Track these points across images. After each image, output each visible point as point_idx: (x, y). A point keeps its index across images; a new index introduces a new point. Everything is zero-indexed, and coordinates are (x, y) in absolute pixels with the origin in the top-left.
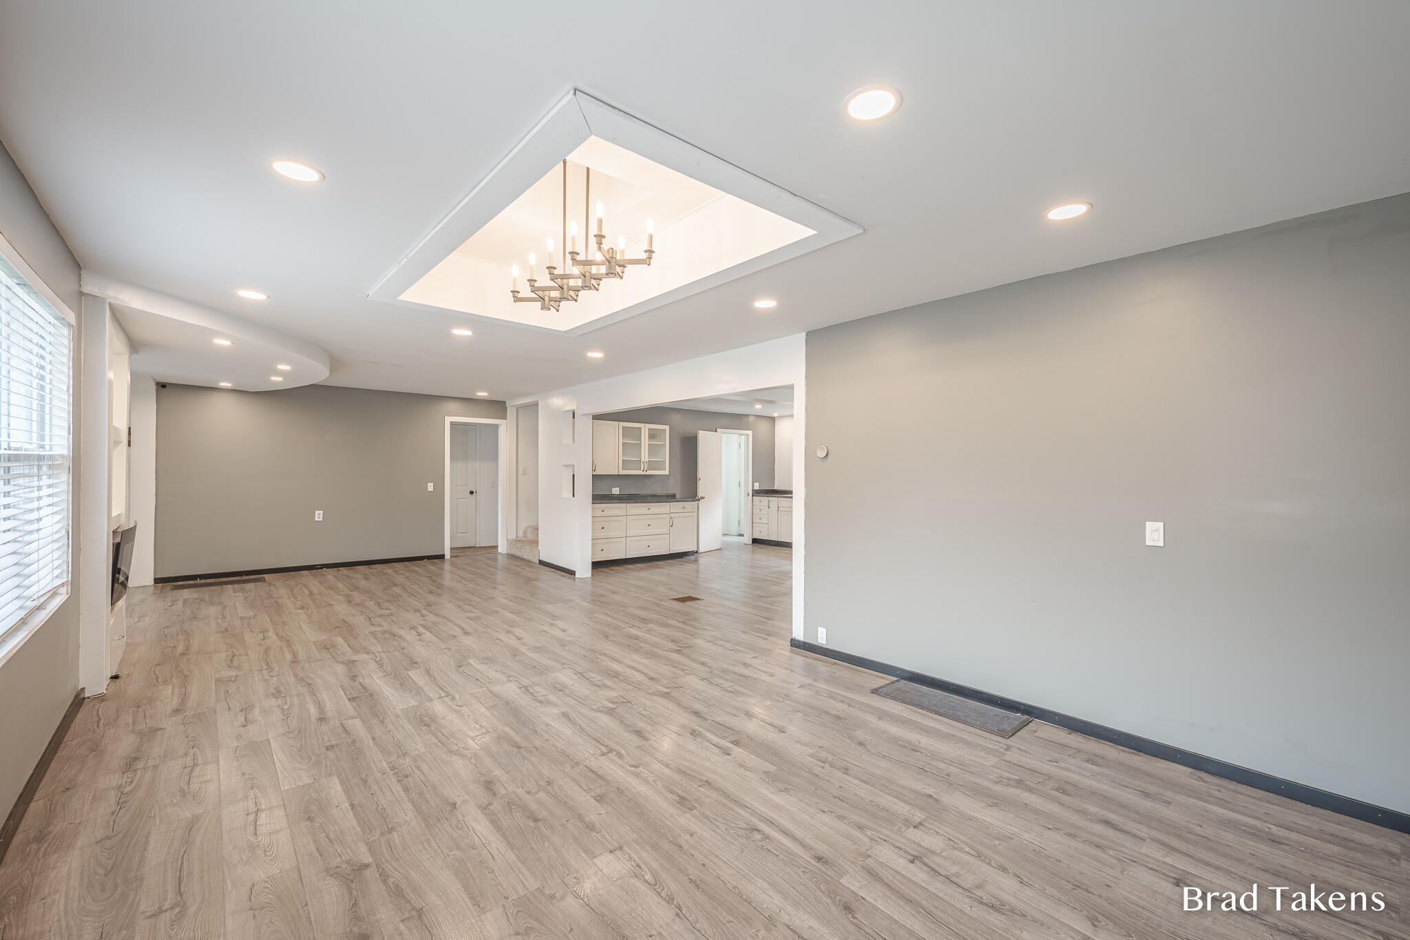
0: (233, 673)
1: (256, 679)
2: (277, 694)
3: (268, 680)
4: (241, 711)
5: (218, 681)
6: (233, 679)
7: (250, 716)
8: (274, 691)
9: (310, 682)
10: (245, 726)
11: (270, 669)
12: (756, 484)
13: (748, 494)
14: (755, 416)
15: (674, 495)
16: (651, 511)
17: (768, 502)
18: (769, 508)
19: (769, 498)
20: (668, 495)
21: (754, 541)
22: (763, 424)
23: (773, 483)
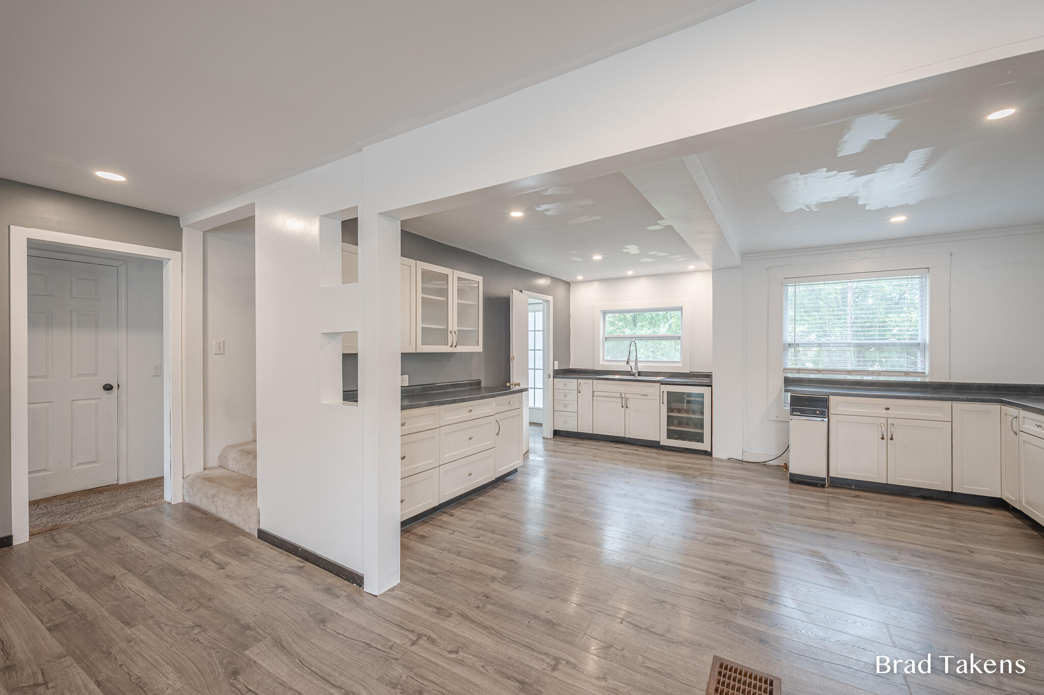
12: (556, 363)
13: (549, 375)
14: (552, 277)
15: (479, 383)
16: (472, 413)
17: (579, 384)
18: (580, 392)
19: (580, 381)
20: (472, 383)
21: (556, 433)
22: (561, 290)
23: (568, 361)
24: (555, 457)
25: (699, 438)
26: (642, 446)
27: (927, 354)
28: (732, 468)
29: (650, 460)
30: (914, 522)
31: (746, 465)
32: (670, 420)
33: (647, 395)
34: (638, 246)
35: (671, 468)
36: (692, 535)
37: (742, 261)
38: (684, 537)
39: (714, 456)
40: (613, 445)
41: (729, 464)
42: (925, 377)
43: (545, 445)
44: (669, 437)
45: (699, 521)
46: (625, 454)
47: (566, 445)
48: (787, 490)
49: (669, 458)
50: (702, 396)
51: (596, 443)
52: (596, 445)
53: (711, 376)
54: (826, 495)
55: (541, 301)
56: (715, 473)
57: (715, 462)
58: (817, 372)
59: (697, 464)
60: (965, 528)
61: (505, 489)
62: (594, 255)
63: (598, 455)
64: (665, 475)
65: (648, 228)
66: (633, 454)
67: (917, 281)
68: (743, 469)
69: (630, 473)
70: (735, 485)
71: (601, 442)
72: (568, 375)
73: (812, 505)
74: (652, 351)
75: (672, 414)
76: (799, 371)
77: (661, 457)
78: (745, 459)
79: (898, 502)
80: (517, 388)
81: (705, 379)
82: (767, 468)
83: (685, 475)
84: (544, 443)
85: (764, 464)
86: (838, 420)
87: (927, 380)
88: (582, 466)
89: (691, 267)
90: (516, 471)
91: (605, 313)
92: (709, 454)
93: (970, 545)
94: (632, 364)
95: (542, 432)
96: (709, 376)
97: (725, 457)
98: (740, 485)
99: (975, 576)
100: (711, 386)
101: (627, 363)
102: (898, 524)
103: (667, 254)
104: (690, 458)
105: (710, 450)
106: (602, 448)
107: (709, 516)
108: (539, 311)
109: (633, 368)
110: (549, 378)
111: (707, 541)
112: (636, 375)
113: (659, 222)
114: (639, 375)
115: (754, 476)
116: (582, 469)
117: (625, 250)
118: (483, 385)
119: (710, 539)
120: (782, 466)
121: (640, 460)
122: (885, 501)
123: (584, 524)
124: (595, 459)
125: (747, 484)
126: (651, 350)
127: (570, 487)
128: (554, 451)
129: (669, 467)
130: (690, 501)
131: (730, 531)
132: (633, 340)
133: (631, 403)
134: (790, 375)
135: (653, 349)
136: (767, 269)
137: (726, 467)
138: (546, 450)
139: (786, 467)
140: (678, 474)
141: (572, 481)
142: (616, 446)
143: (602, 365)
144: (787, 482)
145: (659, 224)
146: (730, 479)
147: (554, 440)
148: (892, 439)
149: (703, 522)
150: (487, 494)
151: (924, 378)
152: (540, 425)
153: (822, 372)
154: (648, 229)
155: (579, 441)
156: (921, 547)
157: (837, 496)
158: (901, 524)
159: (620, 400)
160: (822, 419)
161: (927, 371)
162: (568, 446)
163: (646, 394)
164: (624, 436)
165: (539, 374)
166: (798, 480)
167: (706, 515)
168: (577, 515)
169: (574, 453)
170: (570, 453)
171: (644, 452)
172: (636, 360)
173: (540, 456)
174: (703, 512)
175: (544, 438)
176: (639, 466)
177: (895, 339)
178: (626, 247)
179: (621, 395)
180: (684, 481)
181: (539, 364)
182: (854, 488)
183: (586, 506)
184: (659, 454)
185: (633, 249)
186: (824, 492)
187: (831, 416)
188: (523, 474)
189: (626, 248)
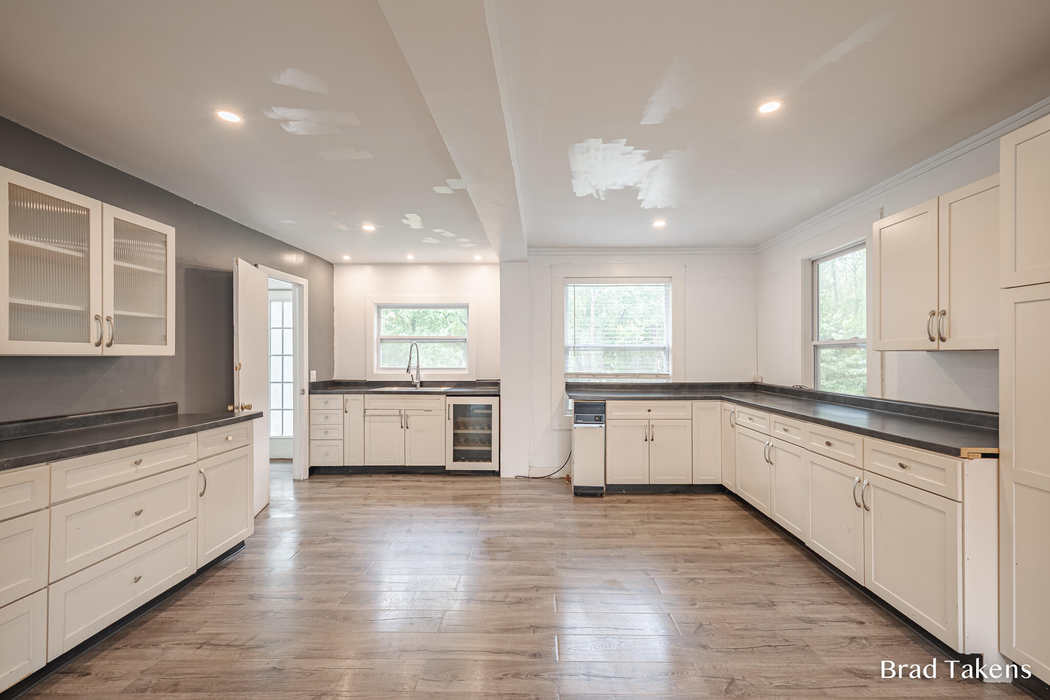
12: (314, 373)
13: (303, 390)
14: (306, 253)
15: (173, 408)
16: (141, 467)
17: (345, 402)
18: (346, 412)
19: (346, 396)
20: (157, 409)
21: (314, 471)
22: (320, 273)
23: (332, 370)
24: (309, 508)
25: (487, 457)
26: (424, 474)
27: (671, 357)
28: (521, 488)
29: (435, 492)
30: (675, 521)
31: (534, 482)
32: (457, 439)
33: (431, 411)
34: (421, 217)
35: (457, 499)
36: (490, 595)
37: (528, 255)
38: (482, 601)
39: (502, 476)
40: (390, 478)
41: (517, 483)
42: (669, 378)
43: (297, 490)
44: (456, 459)
45: (496, 571)
46: (405, 488)
47: (327, 487)
48: (573, 505)
49: (457, 486)
50: (489, 407)
51: (368, 478)
52: (368, 482)
53: (499, 383)
54: (605, 505)
55: (290, 286)
56: (503, 498)
57: (503, 484)
58: (592, 376)
59: (486, 489)
60: (706, 519)
61: (217, 584)
62: (364, 222)
63: (371, 495)
64: (451, 510)
65: (435, 188)
66: (415, 487)
67: (663, 288)
68: (531, 487)
69: (411, 515)
70: (526, 509)
71: (374, 475)
72: (330, 389)
73: (597, 520)
74: (432, 359)
75: (459, 431)
76: (578, 375)
77: (447, 486)
78: (531, 476)
79: (658, 502)
80: (246, 412)
81: (492, 388)
82: (551, 483)
83: (475, 506)
84: (295, 488)
85: (547, 478)
86: (613, 425)
87: (671, 381)
88: (348, 516)
89: (478, 258)
90: (242, 544)
91: (379, 307)
92: (496, 474)
93: (718, 537)
94: (414, 372)
95: (292, 472)
96: (496, 384)
97: (512, 476)
98: (531, 509)
99: (731, 572)
100: (499, 396)
101: (408, 371)
102: (664, 526)
103: (454, 235)
104: (478, 482)
105: (498, 469)
106: (376, 485)
107: (506, 560)
108: (288, 300)
109: (415, 377)
110: (303, 394)
111: (508, 600)
112: (418, 385)
113: (449, 181)
114: (421, 386)
115: (542, 495)
116: (348, 521)
117: (405, 221)
118: (181, 411)
119: (513, 595)
120: (564, 478)
121: (424, 494)
122: (650, 503)
123: (346, 619)
124: (367, 502)
125: (537, 506)
126: (430, 357)
127: (329, 556)
128: (311, 499)
129: (456, 498)
130: (484, 542)
131: (531, 577)
132: (414, 342)
133: (412, 422)
134: (570, 380)
135: (433, 356)
136: (551, 266)
137: (514, 488)
138: (299, 499)
139: (569, 479)
140: (467, 506)
141: (331, 544)
142: (394, 478)
143: (377, 373)
144: (571, 496)
145: (447, 185)
146: (520, 502)
147: (309, 482)
148: (652, 440)
149: (501, 571)
150: (178, 603)
151: (668, 380)
152: (290, 460)
153: (597, 376)
154: (434, 191)
155: (346, 479)
156: (688, 549)
157: (614, 505)
158: (668, 526)
159: (398, 419)
160: (601, 425)
161: (670, 373)
162: (330, 488)
163: (430, 409)
164: (403, 465)
165: (289, 389)
166: (583, 493)
167: (502, 560)
168: (337, 604)
169: (338, 498)
170: (332, 499)
171: (427, 482)
172: (418, 367)
173: (287, 511)
174: (500, 556)
175: (295, 480)
176: (422, 503)
177: (648, 343)
178: (407, 215)
179: (400, 412)
180: (475, 515)
181: (289, 376)
182: (624, 493)
183: (351, 584)
184: (445, 481)
185: (414, 221)
186: (603, 502)
187: (608, 421)
188: (255, 547)
189: (407, 219)
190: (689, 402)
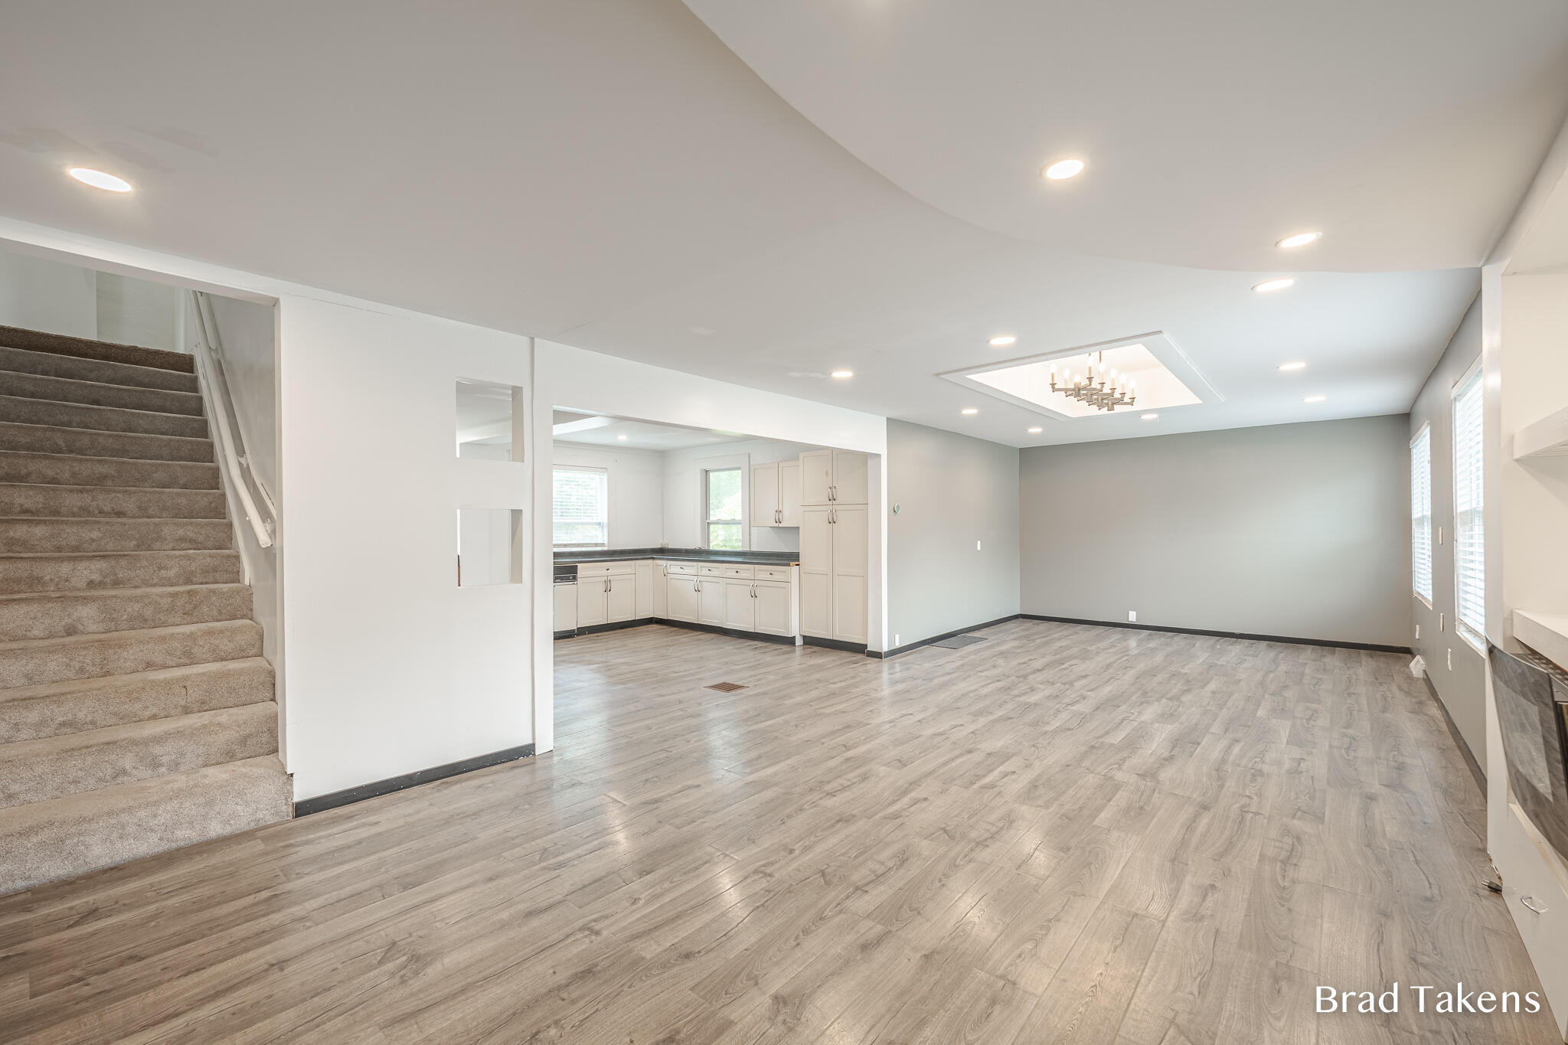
0: (1297, 824)
1: (1270, 801)
2: (1256, 774)
3: (1256, 794)
4: (1301, 772)
5: (1319, 818)
6: (1299, 813)
7: (1294, 764)
8: (1259, 778)
9: (1214, 773)
10: (1302, 759)
11: (1243, 811)
148: (610, 591)
151: (604, 547)
161: (606, 542)
190: (633, 562)
